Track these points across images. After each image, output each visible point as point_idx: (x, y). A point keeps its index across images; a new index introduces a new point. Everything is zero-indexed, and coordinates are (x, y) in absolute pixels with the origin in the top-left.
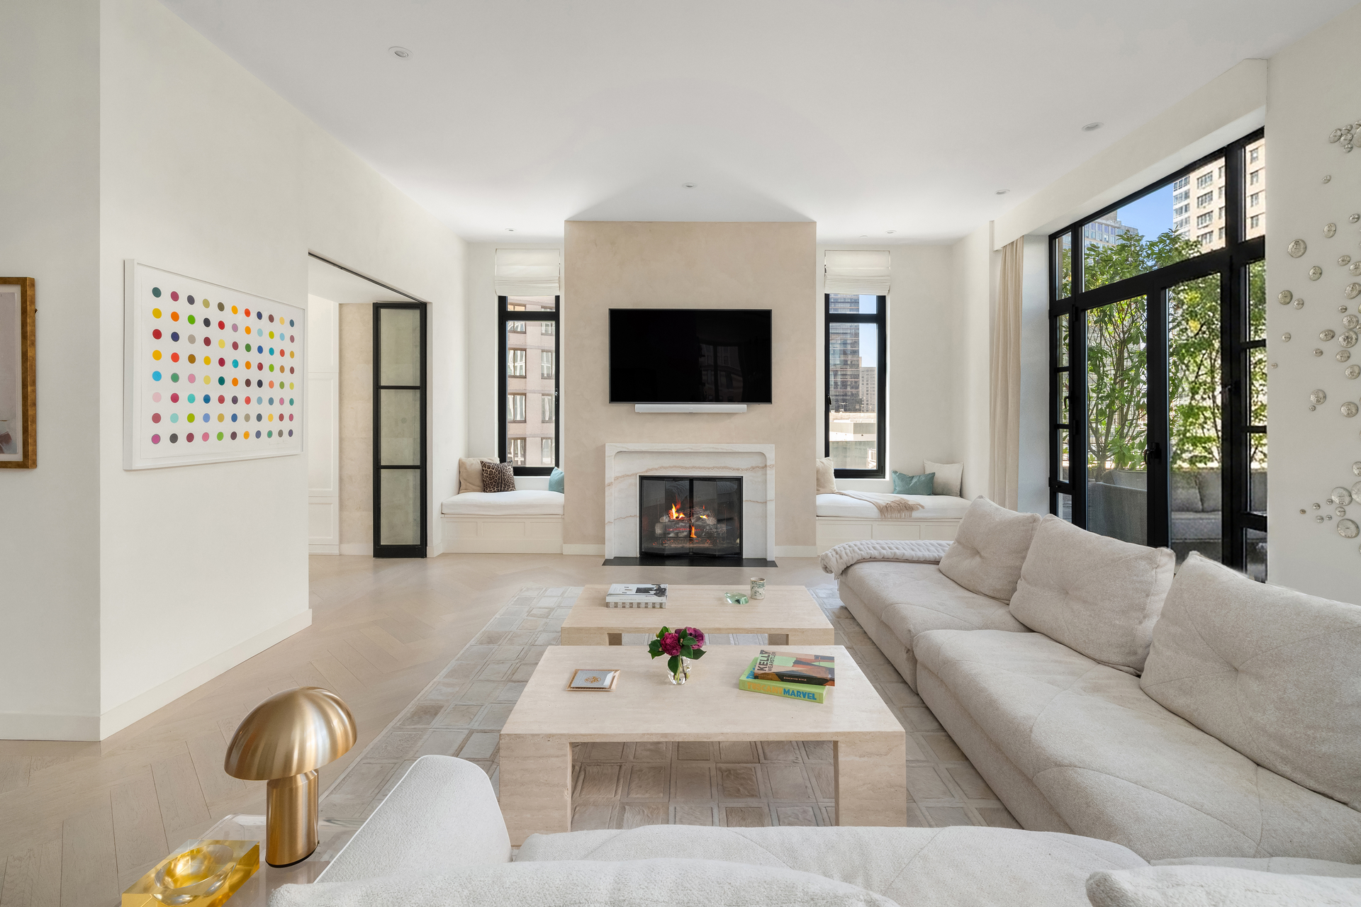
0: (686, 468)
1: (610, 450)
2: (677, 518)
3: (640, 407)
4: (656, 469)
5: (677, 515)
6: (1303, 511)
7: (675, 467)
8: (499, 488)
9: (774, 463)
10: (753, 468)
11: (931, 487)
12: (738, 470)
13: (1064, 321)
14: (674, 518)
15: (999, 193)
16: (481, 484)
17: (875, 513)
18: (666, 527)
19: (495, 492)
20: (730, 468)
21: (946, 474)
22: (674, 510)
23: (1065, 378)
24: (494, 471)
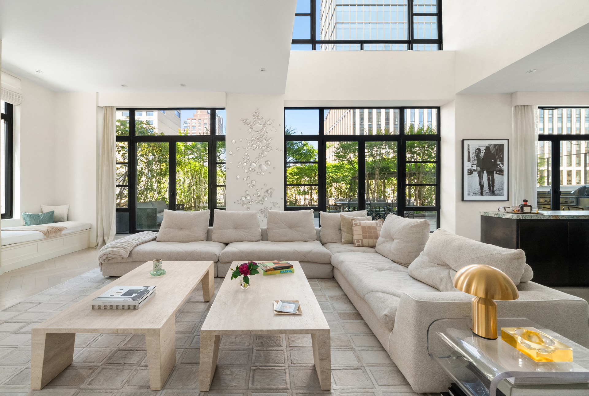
6: (235, 203)
11: (54, 218)
15: (122, 85)
17: (41, 236)
21: (60, 211)
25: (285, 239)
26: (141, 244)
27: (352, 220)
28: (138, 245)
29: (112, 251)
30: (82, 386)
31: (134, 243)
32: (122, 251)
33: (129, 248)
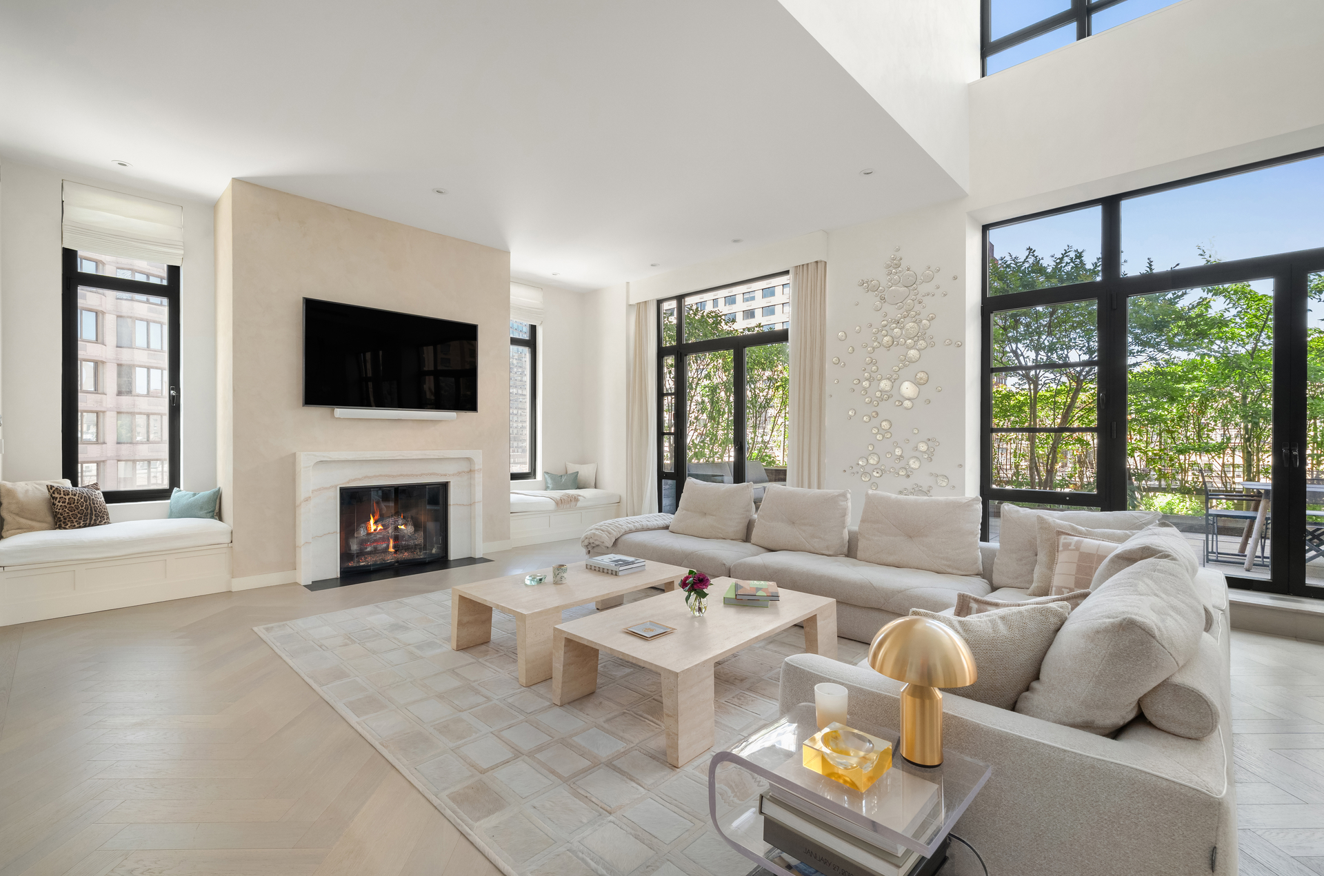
0: (393, 476)
1: (305, 461)
2: (375, 530)
3: (340, 412)
4: (360, 479)
5: (375, 527)
6: (845, 471)
7: (381, 476)
8: (88, 522)
9: (481, 467)
10: (459, 473)
11: (577, 483)
12: (445, 475)
13: (670, 360)
14: (372, 531)
15: (652, 265)
16: (50, 519)
17: (552, 505)
18: (363, 543)
19: (80, 527)
20: (438, 475)
21: (586, 472)
22: (372, 521)
23: (668, 401)
24: (76, 498)
25: (891, 559)
26: (637, 530)
27: (1060, 533)
28: (631, 531)
29: (594, 534)
30: (480, 660)
31: (625, 527)
32: (604, 535)
33: (615, 533)
